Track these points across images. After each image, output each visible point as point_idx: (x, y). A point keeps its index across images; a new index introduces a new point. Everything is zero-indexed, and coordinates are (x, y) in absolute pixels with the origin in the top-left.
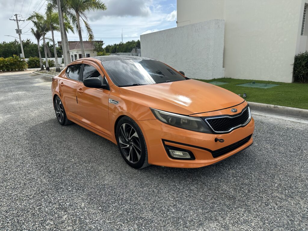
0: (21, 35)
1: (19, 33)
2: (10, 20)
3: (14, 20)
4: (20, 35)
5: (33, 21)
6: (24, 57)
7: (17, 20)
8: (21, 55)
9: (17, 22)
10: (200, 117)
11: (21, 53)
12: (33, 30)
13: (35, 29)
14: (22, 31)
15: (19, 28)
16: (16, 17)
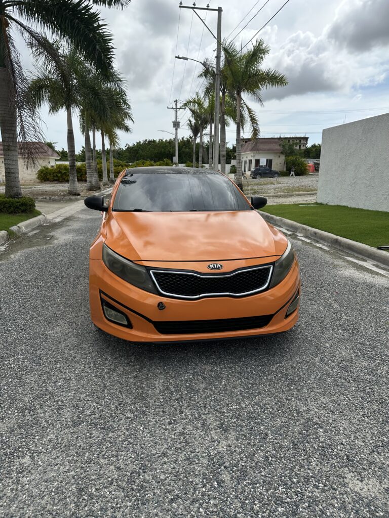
0: (179, 130)
1: (177, 127)
2: (168, 108)
3: (173, 108)
4: (176, 129)
5: (191, 110)
6: (177, 162)
7: (176, 108)
8: (174, 158)
9: (176, 111)
10: (145, 267)
11: (175, 156)
12: (190, 121)
13: (193, 121)
14: (180, 124)
15: (178, 119)
16: (176, 104)
